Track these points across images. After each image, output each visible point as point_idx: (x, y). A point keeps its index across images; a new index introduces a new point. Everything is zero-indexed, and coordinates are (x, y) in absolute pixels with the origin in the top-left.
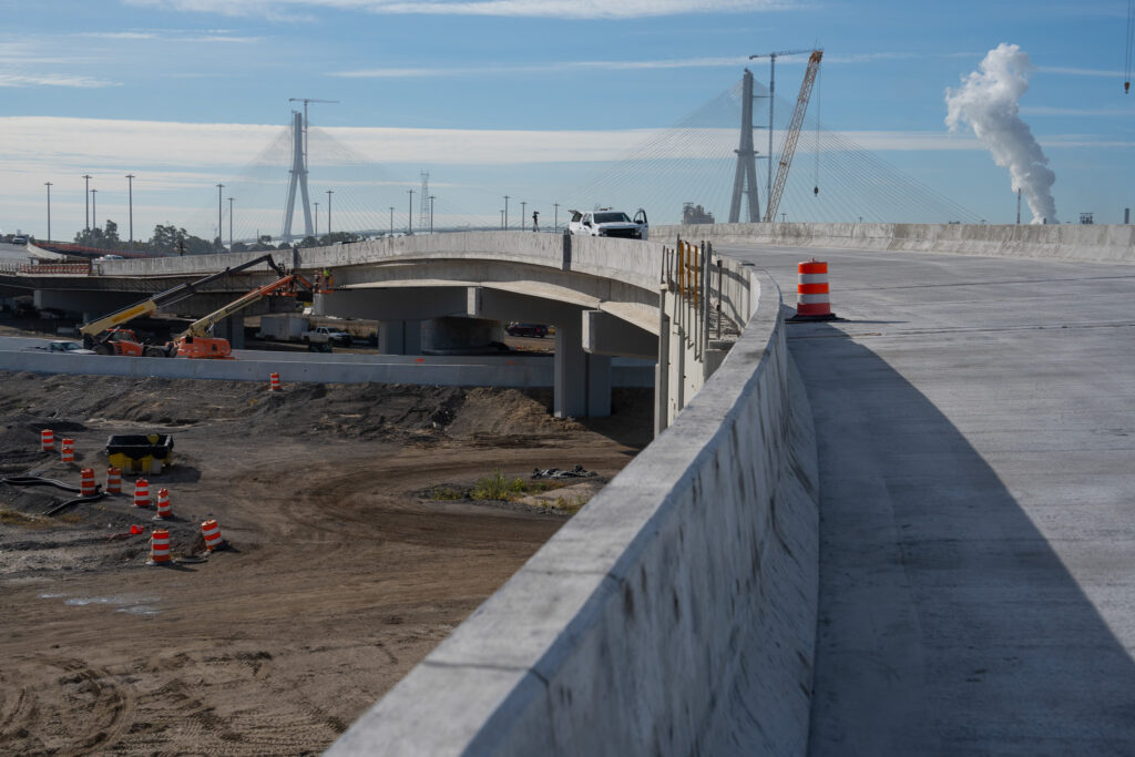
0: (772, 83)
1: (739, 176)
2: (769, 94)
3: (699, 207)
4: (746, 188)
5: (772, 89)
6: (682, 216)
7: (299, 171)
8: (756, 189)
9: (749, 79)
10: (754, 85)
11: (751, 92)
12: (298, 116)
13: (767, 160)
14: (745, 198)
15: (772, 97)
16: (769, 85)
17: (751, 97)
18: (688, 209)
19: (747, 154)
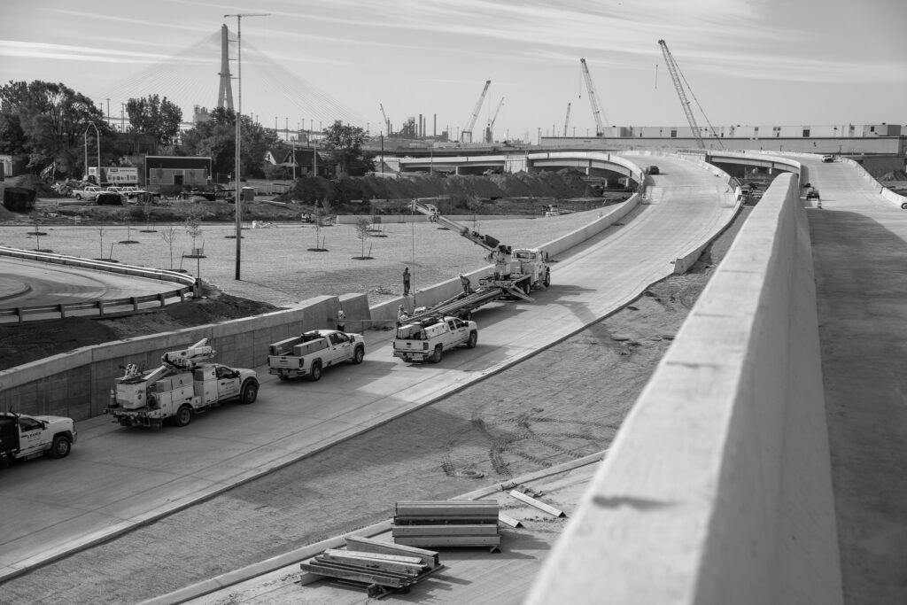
0: (239, 33)
1: (222, 89)
2: (237, 39)
3: (204, 108)
4: (226, 97)
5: (239, 36)
6: (194, 113)
8: (231, 98)
9: (225, 28)
10: (229, 34)
11: (227, 38)
13: (237, 80)
15: (239, 41)
16: (237, 34)
17: (227, 41)
18: (196, 109)
19: (225, 75)
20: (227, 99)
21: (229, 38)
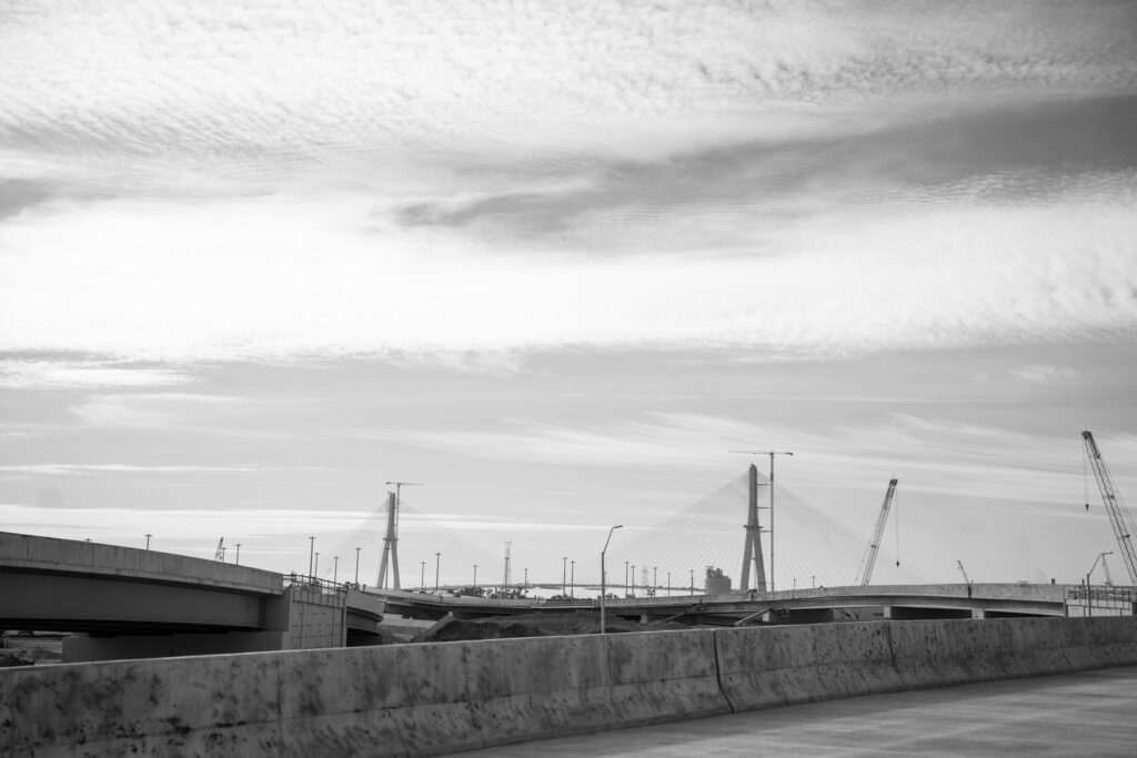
0: (772, 474)
1: (748, 546)
2: (770, 482)
3: (718, 570)
4: (753, 555)
5: (772, 479)
6: (705, 577)
7: (391, 539)
8: (761, 556)
9: (753, 469)
10: (758, 476)
11: (756, 481)
12: (393, 497)
13: (769, 533)
14: (753, 563)
15: (772, 485)
16: (769, 476)
17: (756, 484)
18: (709, 571)
19: (753, 528)
20: (755, 559)
21: (759, 482)
